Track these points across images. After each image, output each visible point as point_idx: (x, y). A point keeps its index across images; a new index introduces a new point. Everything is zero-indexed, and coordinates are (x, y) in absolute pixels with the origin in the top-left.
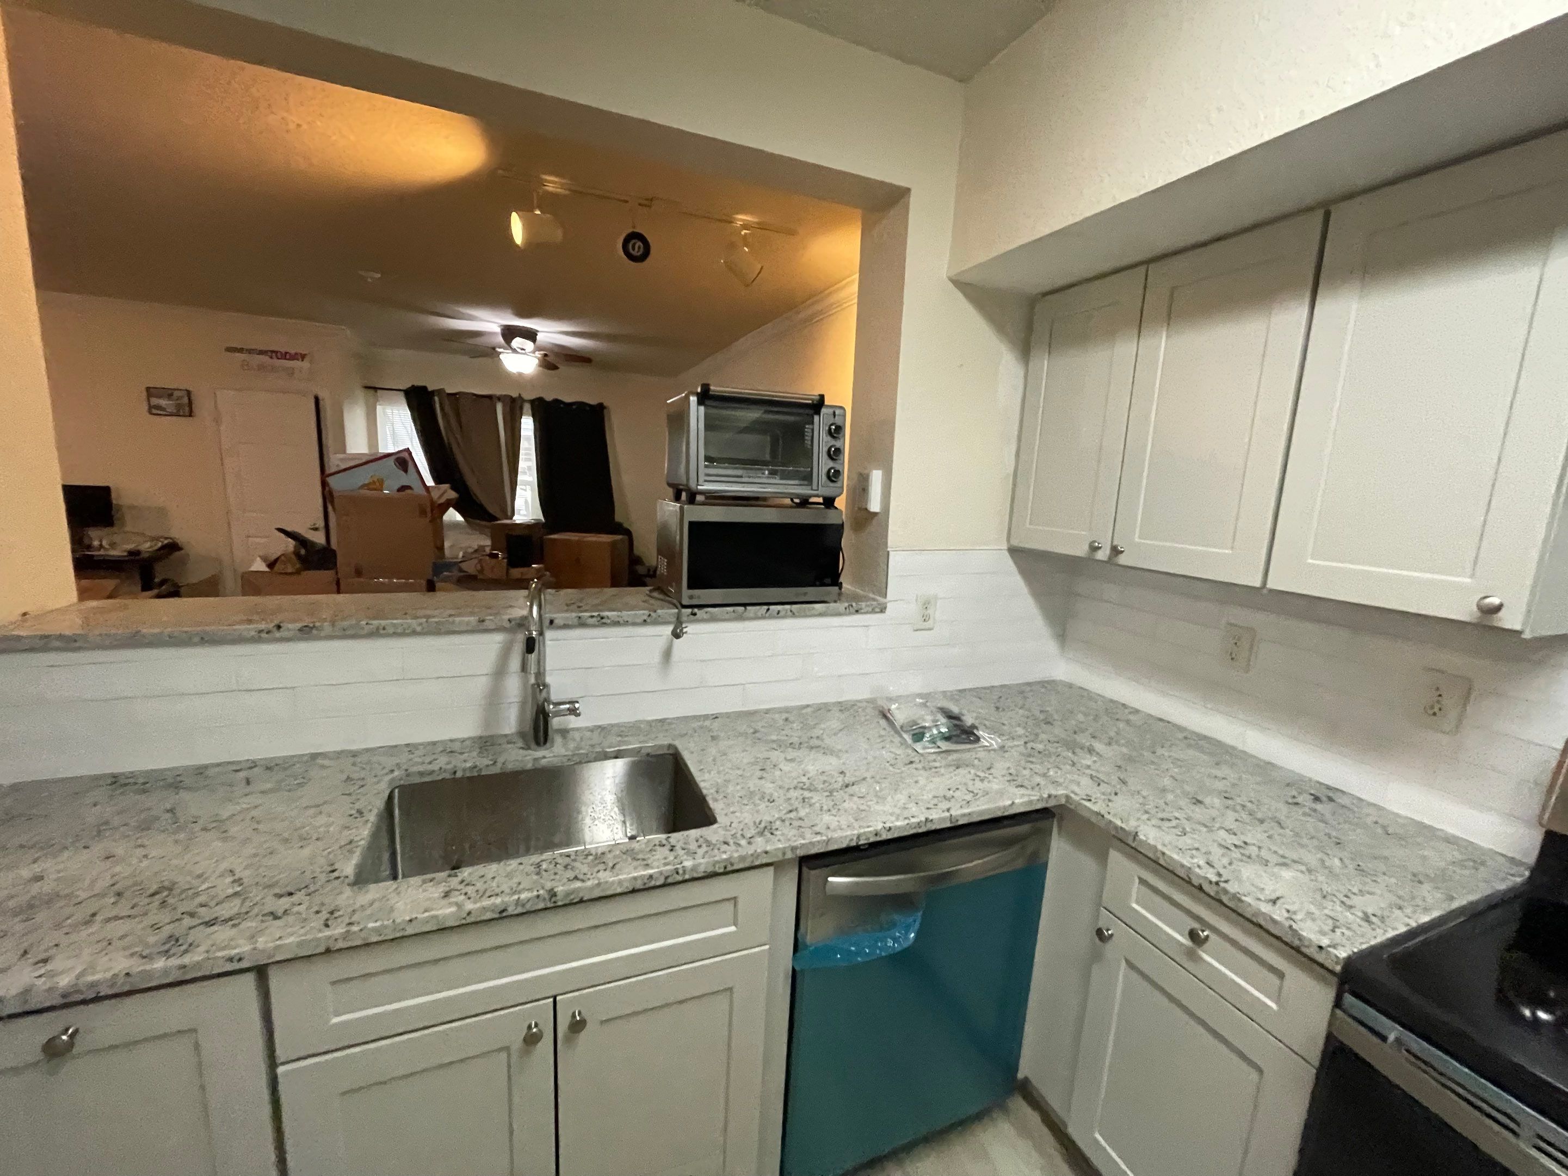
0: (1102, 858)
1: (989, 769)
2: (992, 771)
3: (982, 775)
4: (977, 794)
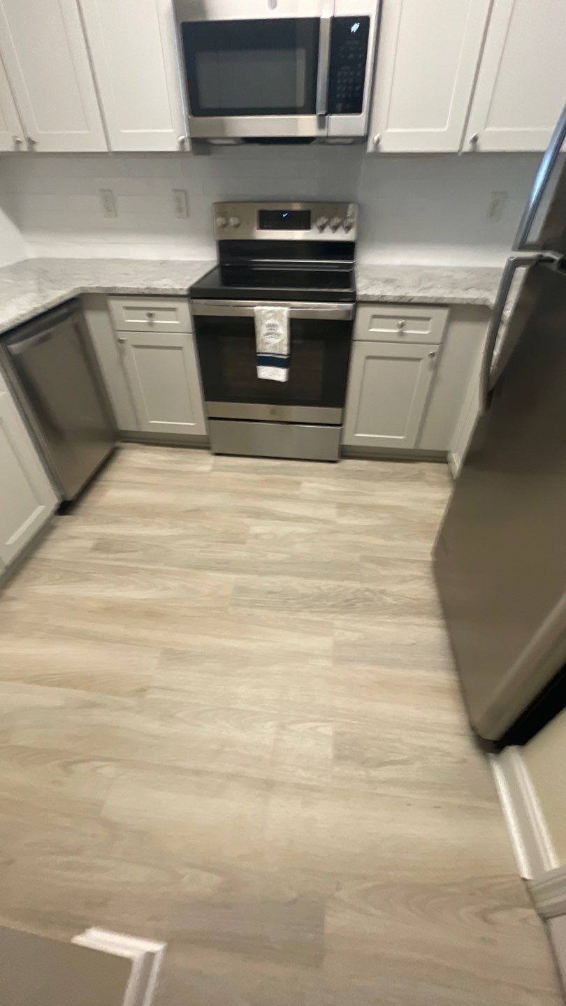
0: (106, 309)
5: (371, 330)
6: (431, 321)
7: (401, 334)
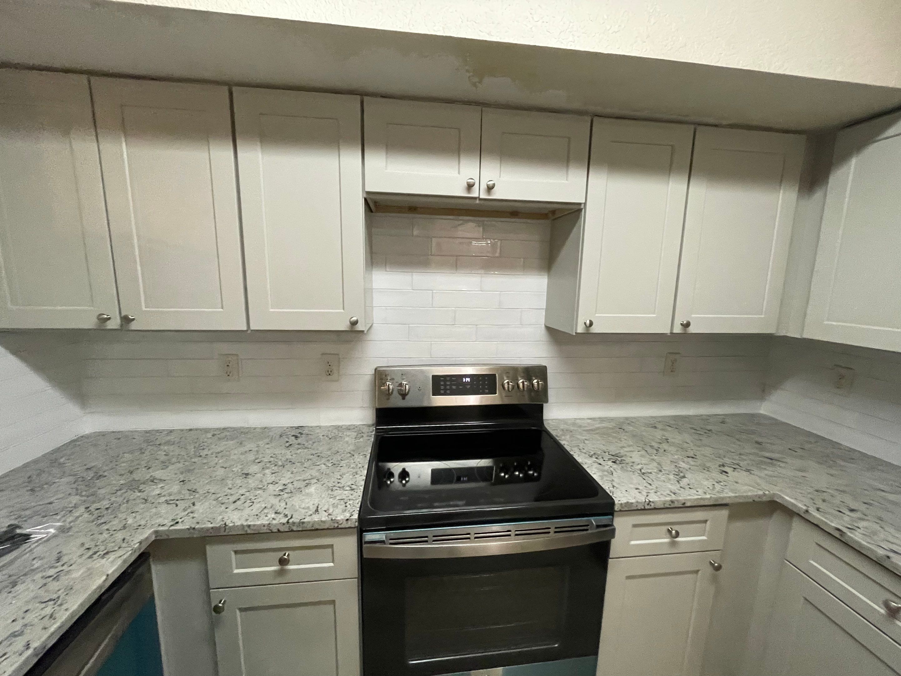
1: (58, 560)
2: (65, 559)
3: (52, 572)
4: (59, 597)
5: (633, 543)
6: (708, 522)
7: (673, 544)
